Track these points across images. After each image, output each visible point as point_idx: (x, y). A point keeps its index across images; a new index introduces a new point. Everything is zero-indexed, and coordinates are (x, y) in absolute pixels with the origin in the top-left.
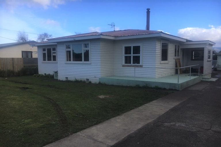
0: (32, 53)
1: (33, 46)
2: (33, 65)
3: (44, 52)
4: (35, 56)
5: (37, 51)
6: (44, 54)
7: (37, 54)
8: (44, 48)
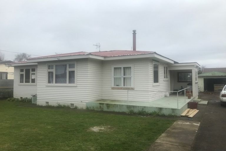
0: (8, 73)
1: (9, 66)
2: (7, 87)
3: (22, 73)
4: (10, 77)
5: (13, 72)
6: (22, 76)
7: (13, 75)
8: (22, 68)
